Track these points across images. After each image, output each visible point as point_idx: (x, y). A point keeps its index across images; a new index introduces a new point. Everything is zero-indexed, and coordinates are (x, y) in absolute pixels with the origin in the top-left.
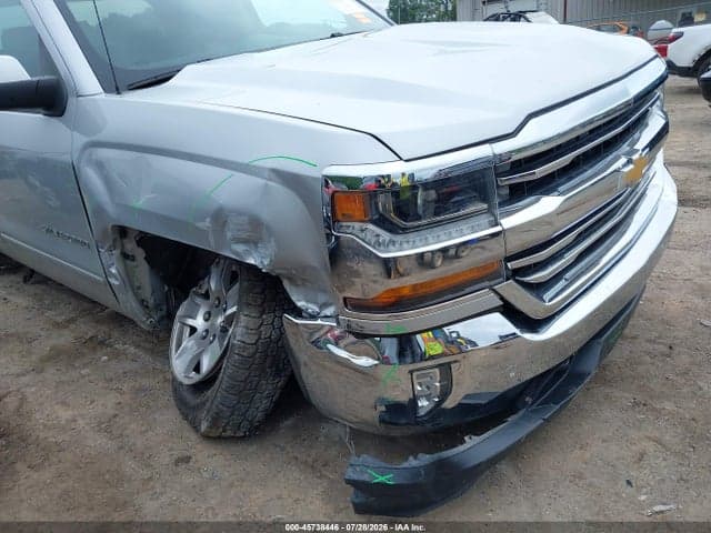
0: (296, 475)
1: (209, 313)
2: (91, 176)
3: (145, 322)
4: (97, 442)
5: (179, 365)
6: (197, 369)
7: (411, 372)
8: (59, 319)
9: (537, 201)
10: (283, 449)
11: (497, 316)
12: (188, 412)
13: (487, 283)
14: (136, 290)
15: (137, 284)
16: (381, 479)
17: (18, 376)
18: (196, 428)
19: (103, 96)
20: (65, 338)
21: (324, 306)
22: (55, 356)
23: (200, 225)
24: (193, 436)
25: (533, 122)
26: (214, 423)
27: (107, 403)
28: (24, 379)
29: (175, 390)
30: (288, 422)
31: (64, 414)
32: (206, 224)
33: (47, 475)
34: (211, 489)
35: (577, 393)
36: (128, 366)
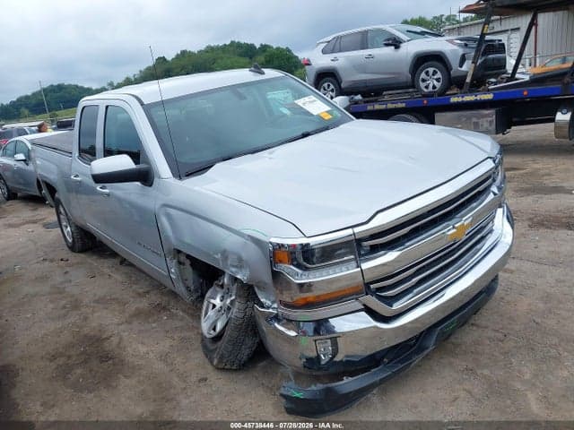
0: (262, 393)
1: (223, 297)
2: (164, 221)
3: (188, 298)
4: (159, 366)
5: (205, 326)
6: (214, 329)
7: (315, 341)
8: (141, 291)
9: (385, 254)
10: (257, 378)
11: (363, 314)
12: (208, 353)
13: (355, 296)
14: (184, 281)
15: (185, 278)
16: (297, 395)
17: (119, 325)
18: (212, 362)
19: (173, 179)
20: (143, 304)
21: (273, 302)
22: (138, 314)
23: (216, 256)
24: (210, 367)
25: (379, 215)
26: (221, 360)
27: (165, 345)
28: (122, 327)
29: (203, 340)
30: (261, 364)
31: (143, 349)
32: (219, 256)
33: (133, 381)
34: (216, 397)
35: (417, 359)
36: (179, 324)
